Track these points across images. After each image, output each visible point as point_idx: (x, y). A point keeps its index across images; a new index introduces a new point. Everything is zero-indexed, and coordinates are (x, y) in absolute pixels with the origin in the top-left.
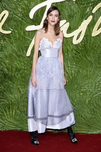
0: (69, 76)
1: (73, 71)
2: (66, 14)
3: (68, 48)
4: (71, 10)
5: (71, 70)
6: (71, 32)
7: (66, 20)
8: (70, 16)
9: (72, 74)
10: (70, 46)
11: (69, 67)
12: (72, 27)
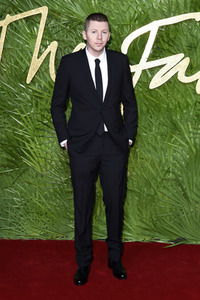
0: (190, 148)
1: (197, 140)
2: (184, 43)
3: (189, 100)
4: (192, 36)
5: (195, 139)
6: (192, 74)
7: (185, 53)
8: (190, 47)
9: (195, 144)
10: (191, 98)
11: (190, 132)
12: (194, 65)
